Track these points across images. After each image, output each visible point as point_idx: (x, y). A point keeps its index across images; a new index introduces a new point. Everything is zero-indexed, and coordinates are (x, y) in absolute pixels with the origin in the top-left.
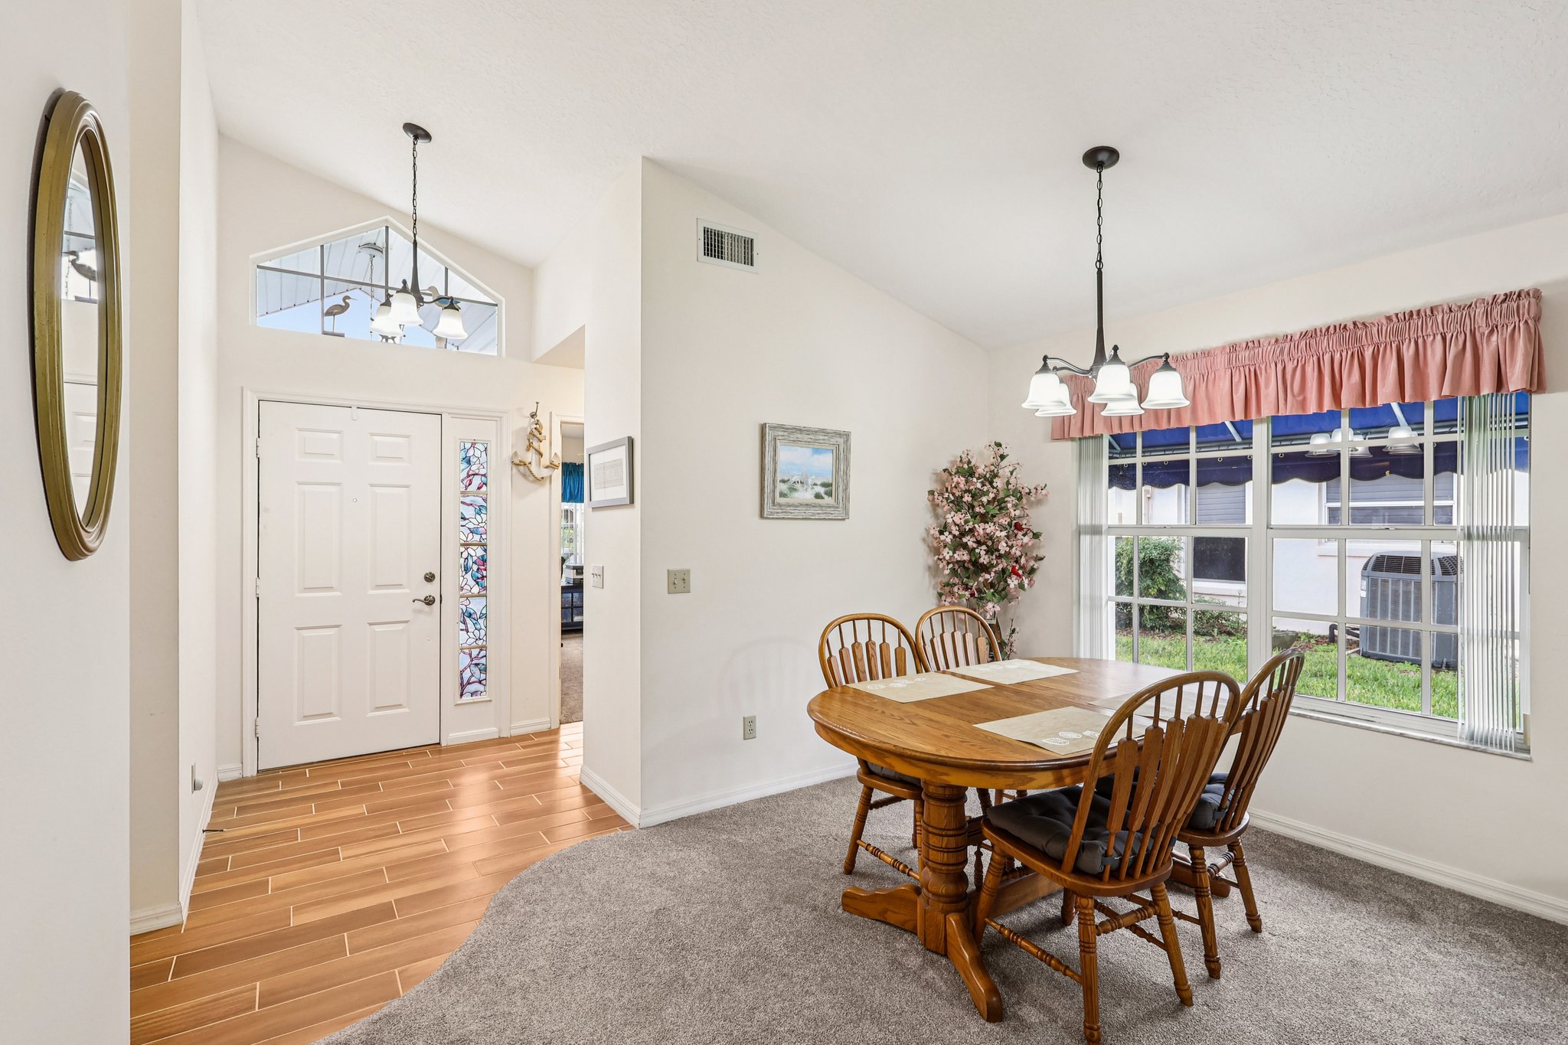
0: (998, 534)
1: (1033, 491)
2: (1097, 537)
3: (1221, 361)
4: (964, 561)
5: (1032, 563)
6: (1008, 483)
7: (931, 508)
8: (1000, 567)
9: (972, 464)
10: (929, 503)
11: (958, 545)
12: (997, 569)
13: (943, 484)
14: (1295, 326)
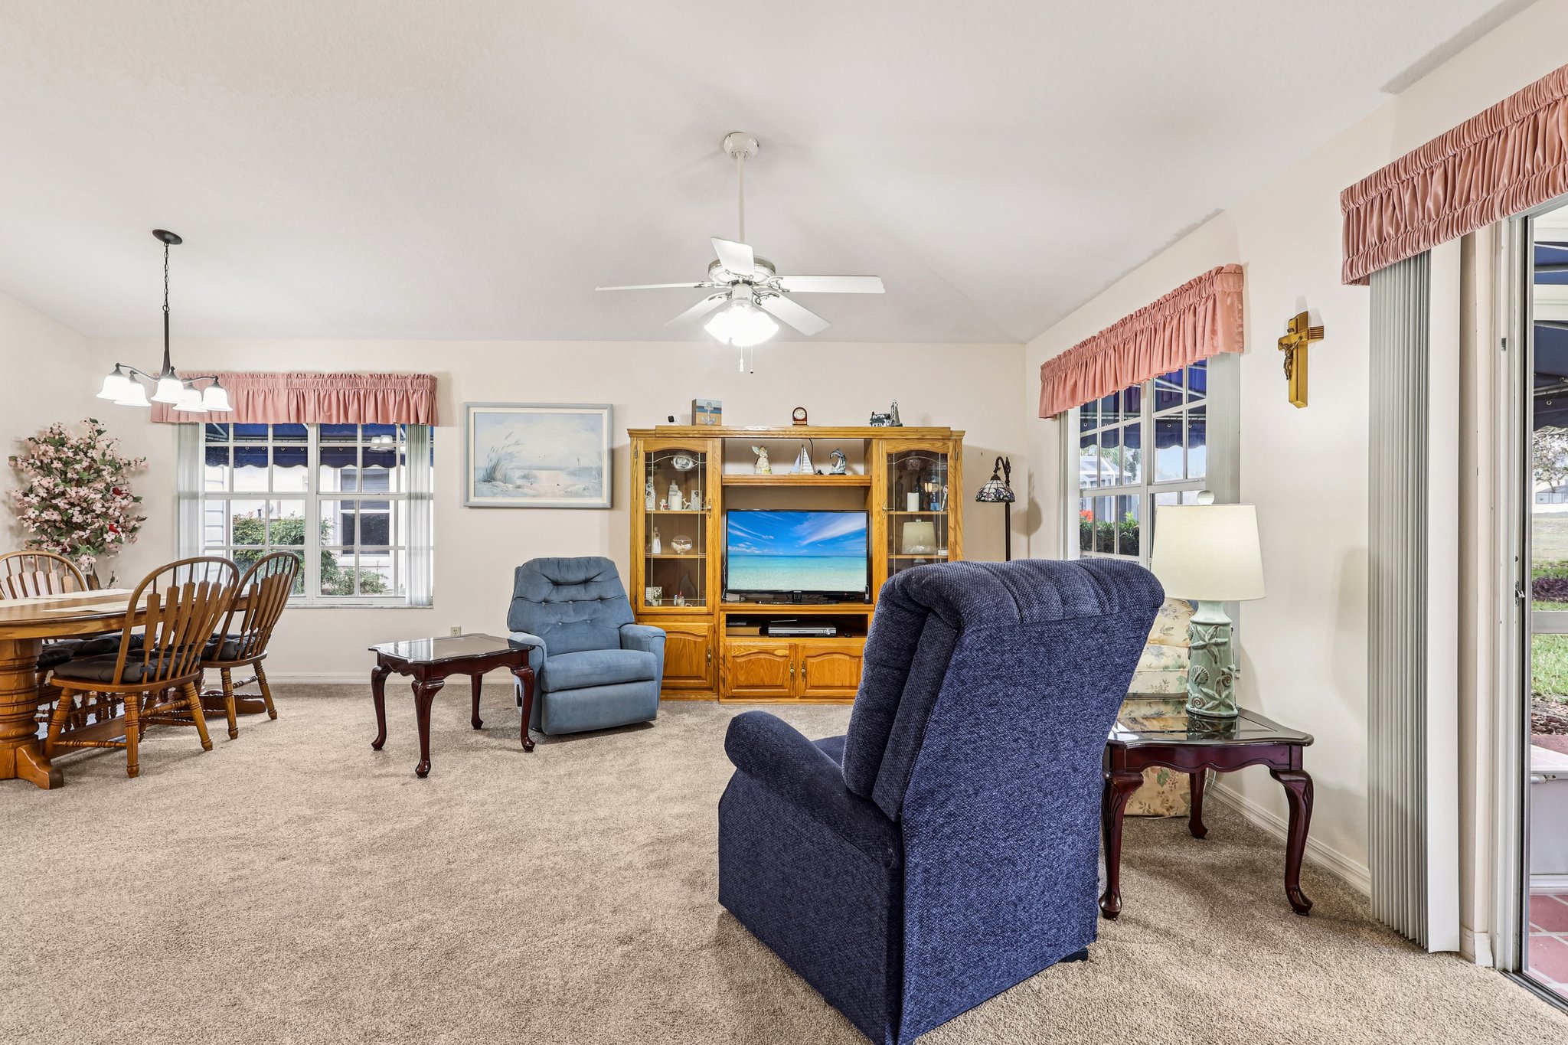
0: (92, 496)
1: (133, 463)
2: (195, 501)
3: (282, 382)
4: (55, 521)
5: (133, 523)
6: (104, 455)
7: (13, 473)
8: (97, 525)
9: (63, 436)
10: (11, 468)
11: (47, 503)
12: (93, 527)
13: (29, 450)
14: (328, 369)
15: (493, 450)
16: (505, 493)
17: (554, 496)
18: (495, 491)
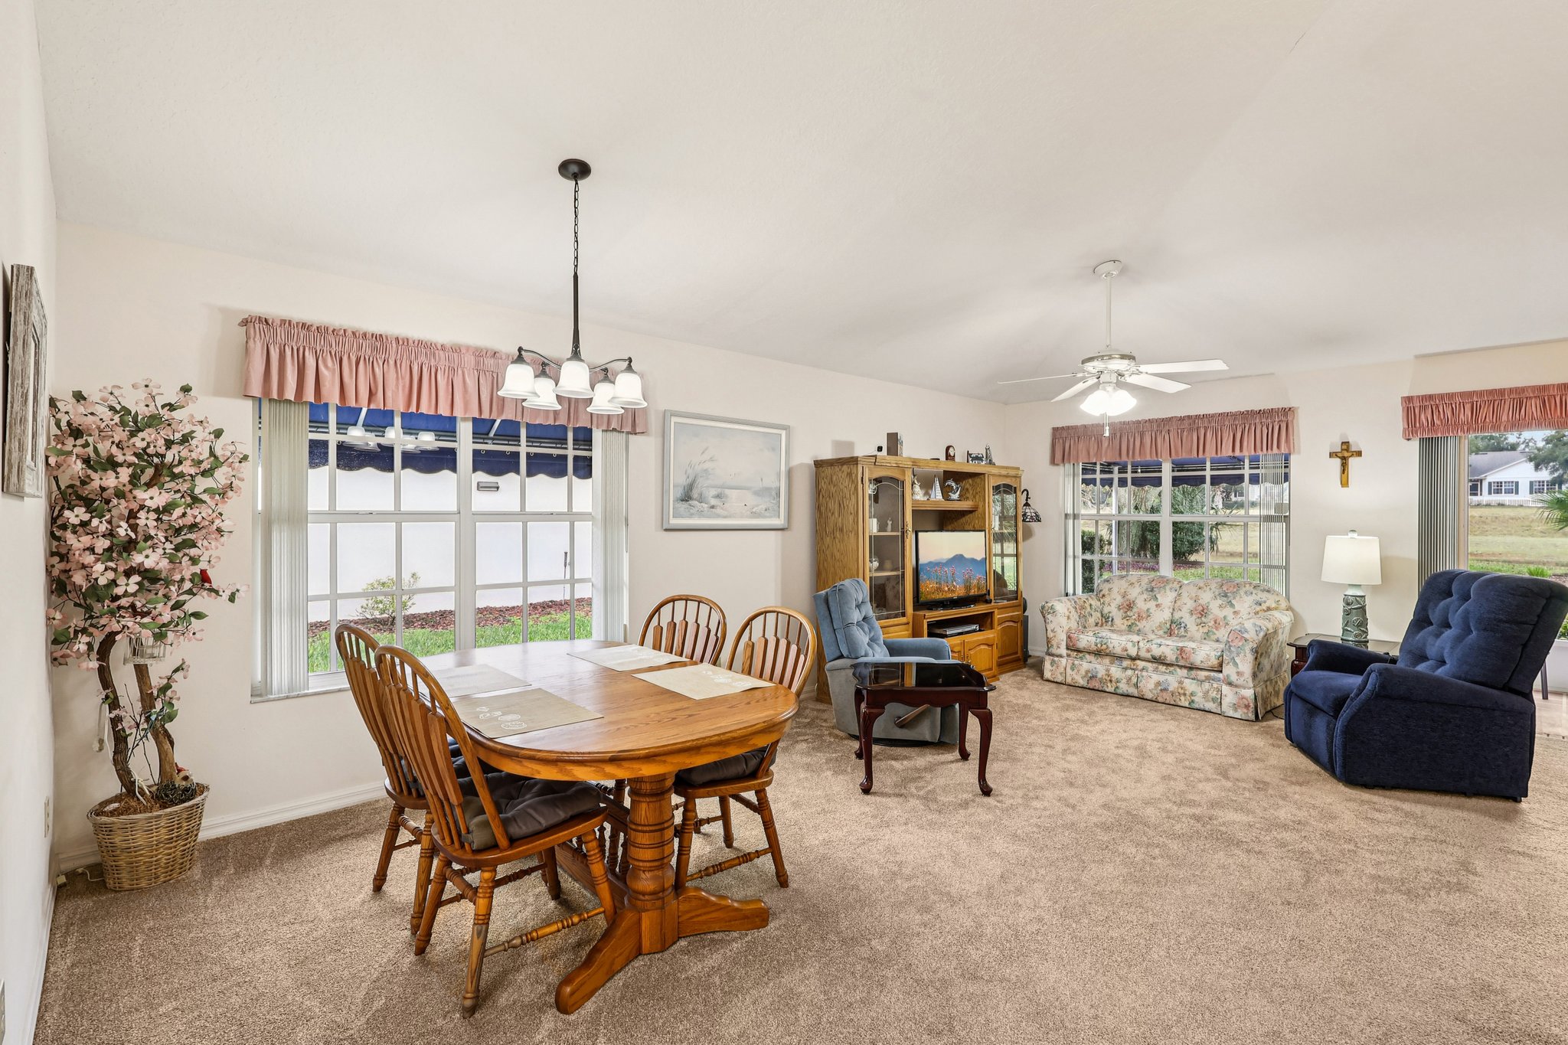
15: (690, 465)
16: (701, 514)
17: (742, 517)
18: (691, 511)
